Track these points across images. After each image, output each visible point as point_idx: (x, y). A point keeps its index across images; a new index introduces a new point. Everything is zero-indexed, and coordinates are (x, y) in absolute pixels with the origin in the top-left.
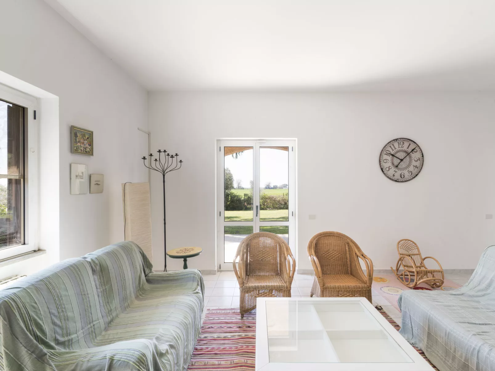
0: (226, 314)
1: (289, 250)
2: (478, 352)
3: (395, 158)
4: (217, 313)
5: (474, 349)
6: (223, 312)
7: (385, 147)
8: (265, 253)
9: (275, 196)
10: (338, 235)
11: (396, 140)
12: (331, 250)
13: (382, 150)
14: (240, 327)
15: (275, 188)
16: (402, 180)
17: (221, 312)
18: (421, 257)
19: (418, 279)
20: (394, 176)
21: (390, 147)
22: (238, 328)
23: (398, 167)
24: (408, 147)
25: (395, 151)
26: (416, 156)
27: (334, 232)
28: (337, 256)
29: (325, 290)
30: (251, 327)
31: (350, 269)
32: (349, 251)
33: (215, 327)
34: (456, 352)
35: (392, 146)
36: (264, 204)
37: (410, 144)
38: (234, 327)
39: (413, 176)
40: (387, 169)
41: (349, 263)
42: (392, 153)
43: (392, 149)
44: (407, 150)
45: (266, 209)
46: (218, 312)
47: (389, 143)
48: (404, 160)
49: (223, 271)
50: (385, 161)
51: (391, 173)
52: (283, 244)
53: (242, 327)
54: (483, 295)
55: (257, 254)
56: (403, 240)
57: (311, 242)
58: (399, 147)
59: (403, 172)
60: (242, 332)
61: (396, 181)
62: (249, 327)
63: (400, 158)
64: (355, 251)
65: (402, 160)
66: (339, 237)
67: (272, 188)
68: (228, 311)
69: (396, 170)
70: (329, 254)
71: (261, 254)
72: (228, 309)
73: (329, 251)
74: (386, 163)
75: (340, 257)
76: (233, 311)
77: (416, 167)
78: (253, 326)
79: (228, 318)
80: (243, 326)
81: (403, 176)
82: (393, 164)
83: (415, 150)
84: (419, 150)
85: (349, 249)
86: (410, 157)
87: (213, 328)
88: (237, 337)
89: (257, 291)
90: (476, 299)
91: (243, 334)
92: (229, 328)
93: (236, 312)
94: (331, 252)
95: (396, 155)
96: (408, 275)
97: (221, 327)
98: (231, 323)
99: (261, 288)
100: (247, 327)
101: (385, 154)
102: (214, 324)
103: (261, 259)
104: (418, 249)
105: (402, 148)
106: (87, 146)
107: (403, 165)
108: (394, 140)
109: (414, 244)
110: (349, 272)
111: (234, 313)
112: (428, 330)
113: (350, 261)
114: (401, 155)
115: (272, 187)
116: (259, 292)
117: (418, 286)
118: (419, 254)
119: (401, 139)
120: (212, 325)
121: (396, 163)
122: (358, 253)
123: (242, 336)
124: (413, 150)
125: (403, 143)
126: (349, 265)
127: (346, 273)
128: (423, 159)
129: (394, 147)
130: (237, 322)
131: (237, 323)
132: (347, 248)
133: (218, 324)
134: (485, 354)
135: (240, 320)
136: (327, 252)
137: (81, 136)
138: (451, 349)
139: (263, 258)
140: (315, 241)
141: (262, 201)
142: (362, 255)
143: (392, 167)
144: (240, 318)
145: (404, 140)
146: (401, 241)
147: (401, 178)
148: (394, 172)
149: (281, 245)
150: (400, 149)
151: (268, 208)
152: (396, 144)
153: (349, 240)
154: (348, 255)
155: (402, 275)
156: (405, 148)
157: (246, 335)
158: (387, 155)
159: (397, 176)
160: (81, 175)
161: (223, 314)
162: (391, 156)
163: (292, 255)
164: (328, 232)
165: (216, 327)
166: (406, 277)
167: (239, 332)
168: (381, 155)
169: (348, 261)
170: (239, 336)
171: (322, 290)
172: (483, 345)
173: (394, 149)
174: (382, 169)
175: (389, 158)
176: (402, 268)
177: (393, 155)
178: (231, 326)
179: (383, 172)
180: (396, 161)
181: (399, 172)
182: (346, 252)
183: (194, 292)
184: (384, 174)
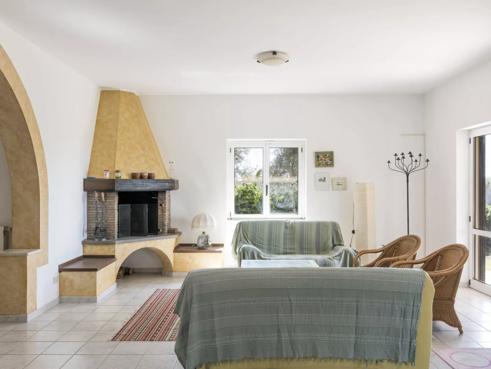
106: (329, 161)
137: (322, 156)
160: (324, 179)
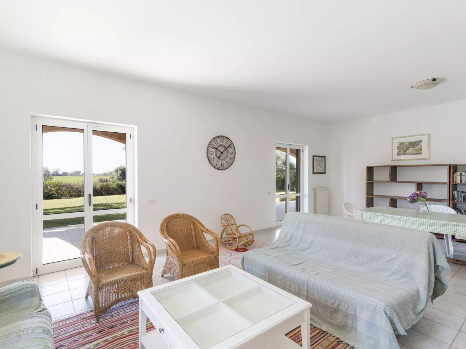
0: (75, 323)
1: (142, 236)
2: (307, 282)
3: (218, 151)
4: (59, 326)
5: (305, 281)
6: (68, 322)
7: (211, 142)
8: (114, 244)
9: (72, 183)
10: (184, 216)
11: (218, 137)
12: (179, 230)
13: (209, 144)
14: (100, 332)
15: (65, 174)
16: (222, 168)
17: (64, 323)
18: (236, 226)
19: (239, 241)
20: (217, 165)
21: (215, 142)
22: (98, 333)
23: (220, 158)
24: (226, 143)
25: (218, 145)
26: (230, 150)
27: (181, 214)
28: (185, 234)
29: (184, 267)
30: (114, 327)
31: (196, 244)
32: (194, 229)
33: (65, 344)
34: (291, 286)
35: (216, 142)
36: (58, 192)
37: (227, 141)
38: (92, 334)
39: (229, 165)
40: (212, 159)
41: (194, 239)
42: (216, 147)
43: (216, 144)
44: (226, 145)
45: (60, 198)
46: (61, 324)
47: (214, 138)
48: (223, 153)
49: (41, 275)
50: (211, 153)
51: (215, 162)
52: (134, 231)
53: (103, 331)
54: (289, 245)
55: (105, 246)
56: (224, 214)
57: (162, 226)
58: (220, 143)
59: (223, 162)
60: (106, 335)
61: (218, 169)
62: (112, 327)
63: (221, 152)
64: (200, 228)
65: (222, 153)
66: (185, 218)
67: (61, 175)
68: (75, 319)
69: (218, 160)
70: (178, 234)
71: (109, 246)
72: (74, 317)
73: (178, 231)
74: (211, 154)
75: (186, 235)
76: (82, 317)
77: (231, 158)
78: (116, 325)
79: (79, 327)
80: (105, 329)
81: (222, 165)
82: (216, 156)
83: (230, 146)
84: (232, 146)
85: (194, 227)
86: (227, 151)
87: (64, 346)
88: (102, 344)
89: (117, 285)
90: (285, 248)
91: (110, 338)
92: (87, 337)
93: (86, 317)
94: (179, 232)
95: (218, 149)
96: (231, 240)
97: (74, 341)
98: (86, 331)
99: (121, 281)
100: (110, 329)
101: (211, 147)
102: (62, 340)
103: (110, 250)
104: (234, 220)
105: (222, 144)
107: (223, 157)
108: (217, 137)
109: (231, 217)
110: (195, 247)
111: (84, 318)
112: (269, 277)
113: (196, 237)
114: (222, 149)
115: (61, 173)
116: (118, 286)
117: (239, 247)
118: (235, 224)
119: (222, 136)
120: (61, 342)
121: (218, 155)
122: (203, 229)
123: (110, 340)
124: (229, 146)
125: (223, 140)
126: (195, 240)
127: (193, 248)
128: (235, 153)
129: (217, 142)
130: (94, 327)
131: (95, 329)
132: (192, 227)
133: (68, 338)
134: (312, 282)
135: (97, 324)
136: (176, 233)
138: (287, 286)
139: (112, 249)
140: (165, 224)
141: (55, 189)
142: (207, 230)
143: (216, 158)
144: (95, 321)
145: (224, 138)
146: (223, 215)
147: (222, 166)
148: (217, 162)
149: (133, 232)
150: (221, 144)
151: (63, 196)
152: (218, 140)
153: (193, 219)
154: (193, 233)
155: (226, 241)
156: (224, 144)
157: (114, 337)
158: (212, 148)
159: (219, 166)
161: (70, 325)
162: (215, 150)
163: (148, 241)
164: (175, 214)
165: (67, 344)
166: (229, 242)
167: (102, 337)
168: (208, 147)
169: (194, 237)
170: (105, 341)
171: (182, 267)
172: (309, 277)
173: (217, 144)
174: (209, 159)
175: (214, 150)
176: (224, 235)
177: (216, 149)
178: (88, 334)
179: (209, 161)
180: (219, 154)
181: (220, 162)
182: (191, 230)
183: (39, 310)
184: (210, 163)
